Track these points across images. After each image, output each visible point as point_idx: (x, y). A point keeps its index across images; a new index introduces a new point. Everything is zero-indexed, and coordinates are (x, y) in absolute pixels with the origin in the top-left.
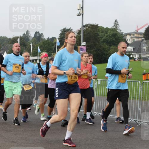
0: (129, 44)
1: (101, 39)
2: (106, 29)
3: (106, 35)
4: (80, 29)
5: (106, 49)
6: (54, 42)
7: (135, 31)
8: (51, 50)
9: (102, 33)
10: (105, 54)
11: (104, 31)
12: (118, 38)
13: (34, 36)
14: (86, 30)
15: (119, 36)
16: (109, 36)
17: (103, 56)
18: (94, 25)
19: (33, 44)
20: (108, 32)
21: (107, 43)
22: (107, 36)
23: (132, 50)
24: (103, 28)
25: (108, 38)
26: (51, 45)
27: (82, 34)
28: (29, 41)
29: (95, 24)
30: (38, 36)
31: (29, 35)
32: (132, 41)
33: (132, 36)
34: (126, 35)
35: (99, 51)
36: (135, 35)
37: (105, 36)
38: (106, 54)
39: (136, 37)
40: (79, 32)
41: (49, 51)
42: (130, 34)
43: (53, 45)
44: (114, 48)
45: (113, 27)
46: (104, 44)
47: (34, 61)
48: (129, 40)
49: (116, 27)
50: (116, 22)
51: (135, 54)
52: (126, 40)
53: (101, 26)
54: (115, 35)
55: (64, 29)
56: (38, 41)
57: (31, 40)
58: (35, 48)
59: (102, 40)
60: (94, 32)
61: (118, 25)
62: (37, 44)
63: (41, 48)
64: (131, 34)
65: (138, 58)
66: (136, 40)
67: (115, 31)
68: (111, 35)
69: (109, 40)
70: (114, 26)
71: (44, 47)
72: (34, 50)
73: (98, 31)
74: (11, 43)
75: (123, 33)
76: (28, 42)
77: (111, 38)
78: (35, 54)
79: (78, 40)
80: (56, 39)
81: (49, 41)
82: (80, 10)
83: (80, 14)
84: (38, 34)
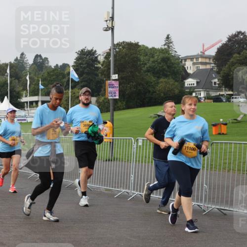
0: (190, 74)
1: (144, 67)
2: (151, 49)
3: (152, 59)
4: (108, 51)
5: (152, 83)
6: (66, 72)
7: (200, 53)
9: (144, 56)
10: (149, 92)
11: (148, 54)
12: (171, 64)
13: (34, 62)
14: (119, 51)
15: (172, 61)
16: (157, 61)
17: (147, 94)
18: (132, 43)
19: (32, 75)
20: (156, 55)
21: (153, 73)
22: (153, 62)
23: (195, 85)
24: (147, 48)
25: (155, 66)
26: (61, 76)
27: (111, 59)
28: (25, 71)
29: (134, 42)
30: (40, 62)
31: (25, 60)
32: (195, 70)
33: (195, 61)
34: (185, 60)
35: (139, 85)
36: (200, 60)
37: (150, 62)
38: (152, 91)
39: (202, 63)
40: (108, 55)
42: (191, 58)
43: (64, 77)
44: (165, 82)
45: (163, 47)
46: (149, 74)
47: (34, 104)
48: (190, 67)
49: (168, 47)
50: (168, 37)
51: (200, 91)
52: (185, 68)
53: (144, 46)
54: (166, 60)
55: (82, 50)
56: (40, 71)
57: (28, 69)
58: (35, 82)
59: (144, 69)
60: (132, 55)
61: (171, 43)
62: (38, 75)
64: (193, 58)
65: (205, 97)
66: (201, 67)
67: (167, 52)
68: (159, 61)
69: (157, 68)
70: (164, 45)
71: (50, 80)
72: (33, 86)
73: (138, 53)
75: (180, 57)
77: (161, 65)
78: (34, 93)
79: (105, 68)
80: (69, 67)
81: (58, 70)
82: (108, 22)
83: (108, 29)
84: (39, 58)
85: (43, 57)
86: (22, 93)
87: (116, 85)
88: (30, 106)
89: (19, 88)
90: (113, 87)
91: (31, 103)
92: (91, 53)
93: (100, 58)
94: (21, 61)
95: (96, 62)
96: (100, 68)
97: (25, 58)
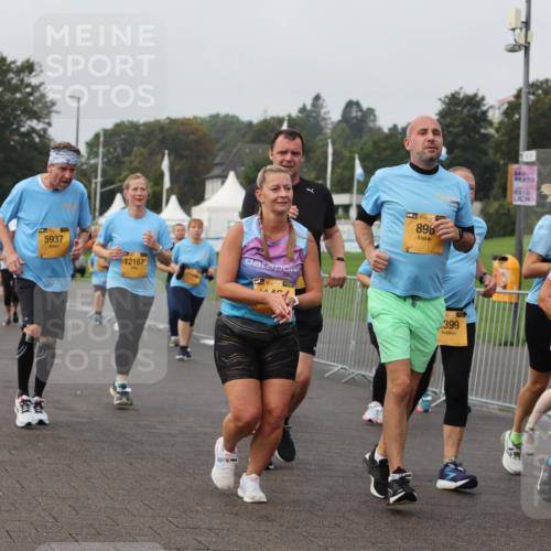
4: (513, 99)
13: (343, 116)
14: (537, 101)
19: (338, 145)
28: (321, 137)
30: (356, 117)
31: (323, 111)
40: (512, 108)
47: (340, 211)
55: (453, 95)
56: (355, 137)
57: (329, 131)
58: (344, 162)
63: (366, 164)
72: (339, 171)
74: (252, 141)
78: (342, 185)
79: (504, 138)
81: (396, 138)
82: (517, 31)
83: (517, 47)
84: (354, 109)
85: (365, 107)
87: (531, 176)
90: (524, 180)
92: (474, 102)
93: (494, 114)
94: (314, 114)
95: (482, 124)
96: (492, 136)
97: (322, 107)
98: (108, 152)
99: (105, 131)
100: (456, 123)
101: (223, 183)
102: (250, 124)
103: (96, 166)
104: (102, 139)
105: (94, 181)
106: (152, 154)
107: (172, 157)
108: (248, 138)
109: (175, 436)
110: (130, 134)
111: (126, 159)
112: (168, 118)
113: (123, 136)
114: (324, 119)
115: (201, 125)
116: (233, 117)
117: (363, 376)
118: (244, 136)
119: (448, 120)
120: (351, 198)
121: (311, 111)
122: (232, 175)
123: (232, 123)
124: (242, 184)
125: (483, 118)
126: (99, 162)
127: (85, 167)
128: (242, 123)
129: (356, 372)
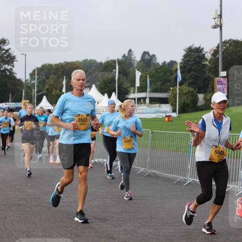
4: (215, 48)
6: (174, 69)
8: (169, 81)
13: (142, 58)
14: (226, 49)
18: (239, 41)
26: (169, 73)
30: (147, 59)
31: (133, 56)
40: (216, 52)
41: (165, 84)
43: (172, 74)
47: (142, 100)
55: (190, 48)
56: (147, 67)
57: (136, 65)
60: (238, 52)
62: (146, 71)
71: (157, 77)
74: (102, 71)
76: (131, 68)
78: (142, 89)
79: (212, 66)
80: (177, 64)
81: (165, 67)
82: (216, 19)
83: (216, 26)
84: (147, 55)
85: (151, 54)
86: (129, 89)
87: (224, 83)
88: (138, 102)
89: (126, 84)
90: (222, 84)
91: (139, 99)
92: (199, 50)
93: (208, 55)
94: (129, 58)
95: (203, 60)
96: (207, 65)
97: (132, 55)
98: (39, 77)
99: (38, 68)
100: (191, 60)
101: (90, 89)
102: (101, 63)
103: (34, 84)
104: (36, 72)
105: (33, 91)
106: (58, 78)
107: (67, 79)
108: (100, 69)
109: (71, 203)
110: (49, 69)
111: (47, 80)
112: (65, 62)
113: (46, 71)
114: (134, 60)
115: (80, 64)
116: (94, 60)
117: (154, 173)
118: (98, 69)
119: (188, 59)
120: (146, 95)
121: (127, 57)
122: (94, 86)
123: (93, 63)
124: (98, 90)
125: (203, 57)
126: (35, 82)
127: (29, 85)
128: (98, 63)
129: (151, 171)
